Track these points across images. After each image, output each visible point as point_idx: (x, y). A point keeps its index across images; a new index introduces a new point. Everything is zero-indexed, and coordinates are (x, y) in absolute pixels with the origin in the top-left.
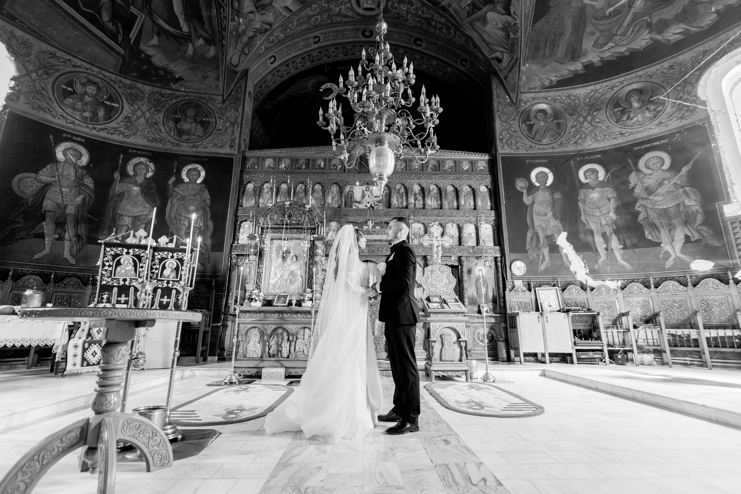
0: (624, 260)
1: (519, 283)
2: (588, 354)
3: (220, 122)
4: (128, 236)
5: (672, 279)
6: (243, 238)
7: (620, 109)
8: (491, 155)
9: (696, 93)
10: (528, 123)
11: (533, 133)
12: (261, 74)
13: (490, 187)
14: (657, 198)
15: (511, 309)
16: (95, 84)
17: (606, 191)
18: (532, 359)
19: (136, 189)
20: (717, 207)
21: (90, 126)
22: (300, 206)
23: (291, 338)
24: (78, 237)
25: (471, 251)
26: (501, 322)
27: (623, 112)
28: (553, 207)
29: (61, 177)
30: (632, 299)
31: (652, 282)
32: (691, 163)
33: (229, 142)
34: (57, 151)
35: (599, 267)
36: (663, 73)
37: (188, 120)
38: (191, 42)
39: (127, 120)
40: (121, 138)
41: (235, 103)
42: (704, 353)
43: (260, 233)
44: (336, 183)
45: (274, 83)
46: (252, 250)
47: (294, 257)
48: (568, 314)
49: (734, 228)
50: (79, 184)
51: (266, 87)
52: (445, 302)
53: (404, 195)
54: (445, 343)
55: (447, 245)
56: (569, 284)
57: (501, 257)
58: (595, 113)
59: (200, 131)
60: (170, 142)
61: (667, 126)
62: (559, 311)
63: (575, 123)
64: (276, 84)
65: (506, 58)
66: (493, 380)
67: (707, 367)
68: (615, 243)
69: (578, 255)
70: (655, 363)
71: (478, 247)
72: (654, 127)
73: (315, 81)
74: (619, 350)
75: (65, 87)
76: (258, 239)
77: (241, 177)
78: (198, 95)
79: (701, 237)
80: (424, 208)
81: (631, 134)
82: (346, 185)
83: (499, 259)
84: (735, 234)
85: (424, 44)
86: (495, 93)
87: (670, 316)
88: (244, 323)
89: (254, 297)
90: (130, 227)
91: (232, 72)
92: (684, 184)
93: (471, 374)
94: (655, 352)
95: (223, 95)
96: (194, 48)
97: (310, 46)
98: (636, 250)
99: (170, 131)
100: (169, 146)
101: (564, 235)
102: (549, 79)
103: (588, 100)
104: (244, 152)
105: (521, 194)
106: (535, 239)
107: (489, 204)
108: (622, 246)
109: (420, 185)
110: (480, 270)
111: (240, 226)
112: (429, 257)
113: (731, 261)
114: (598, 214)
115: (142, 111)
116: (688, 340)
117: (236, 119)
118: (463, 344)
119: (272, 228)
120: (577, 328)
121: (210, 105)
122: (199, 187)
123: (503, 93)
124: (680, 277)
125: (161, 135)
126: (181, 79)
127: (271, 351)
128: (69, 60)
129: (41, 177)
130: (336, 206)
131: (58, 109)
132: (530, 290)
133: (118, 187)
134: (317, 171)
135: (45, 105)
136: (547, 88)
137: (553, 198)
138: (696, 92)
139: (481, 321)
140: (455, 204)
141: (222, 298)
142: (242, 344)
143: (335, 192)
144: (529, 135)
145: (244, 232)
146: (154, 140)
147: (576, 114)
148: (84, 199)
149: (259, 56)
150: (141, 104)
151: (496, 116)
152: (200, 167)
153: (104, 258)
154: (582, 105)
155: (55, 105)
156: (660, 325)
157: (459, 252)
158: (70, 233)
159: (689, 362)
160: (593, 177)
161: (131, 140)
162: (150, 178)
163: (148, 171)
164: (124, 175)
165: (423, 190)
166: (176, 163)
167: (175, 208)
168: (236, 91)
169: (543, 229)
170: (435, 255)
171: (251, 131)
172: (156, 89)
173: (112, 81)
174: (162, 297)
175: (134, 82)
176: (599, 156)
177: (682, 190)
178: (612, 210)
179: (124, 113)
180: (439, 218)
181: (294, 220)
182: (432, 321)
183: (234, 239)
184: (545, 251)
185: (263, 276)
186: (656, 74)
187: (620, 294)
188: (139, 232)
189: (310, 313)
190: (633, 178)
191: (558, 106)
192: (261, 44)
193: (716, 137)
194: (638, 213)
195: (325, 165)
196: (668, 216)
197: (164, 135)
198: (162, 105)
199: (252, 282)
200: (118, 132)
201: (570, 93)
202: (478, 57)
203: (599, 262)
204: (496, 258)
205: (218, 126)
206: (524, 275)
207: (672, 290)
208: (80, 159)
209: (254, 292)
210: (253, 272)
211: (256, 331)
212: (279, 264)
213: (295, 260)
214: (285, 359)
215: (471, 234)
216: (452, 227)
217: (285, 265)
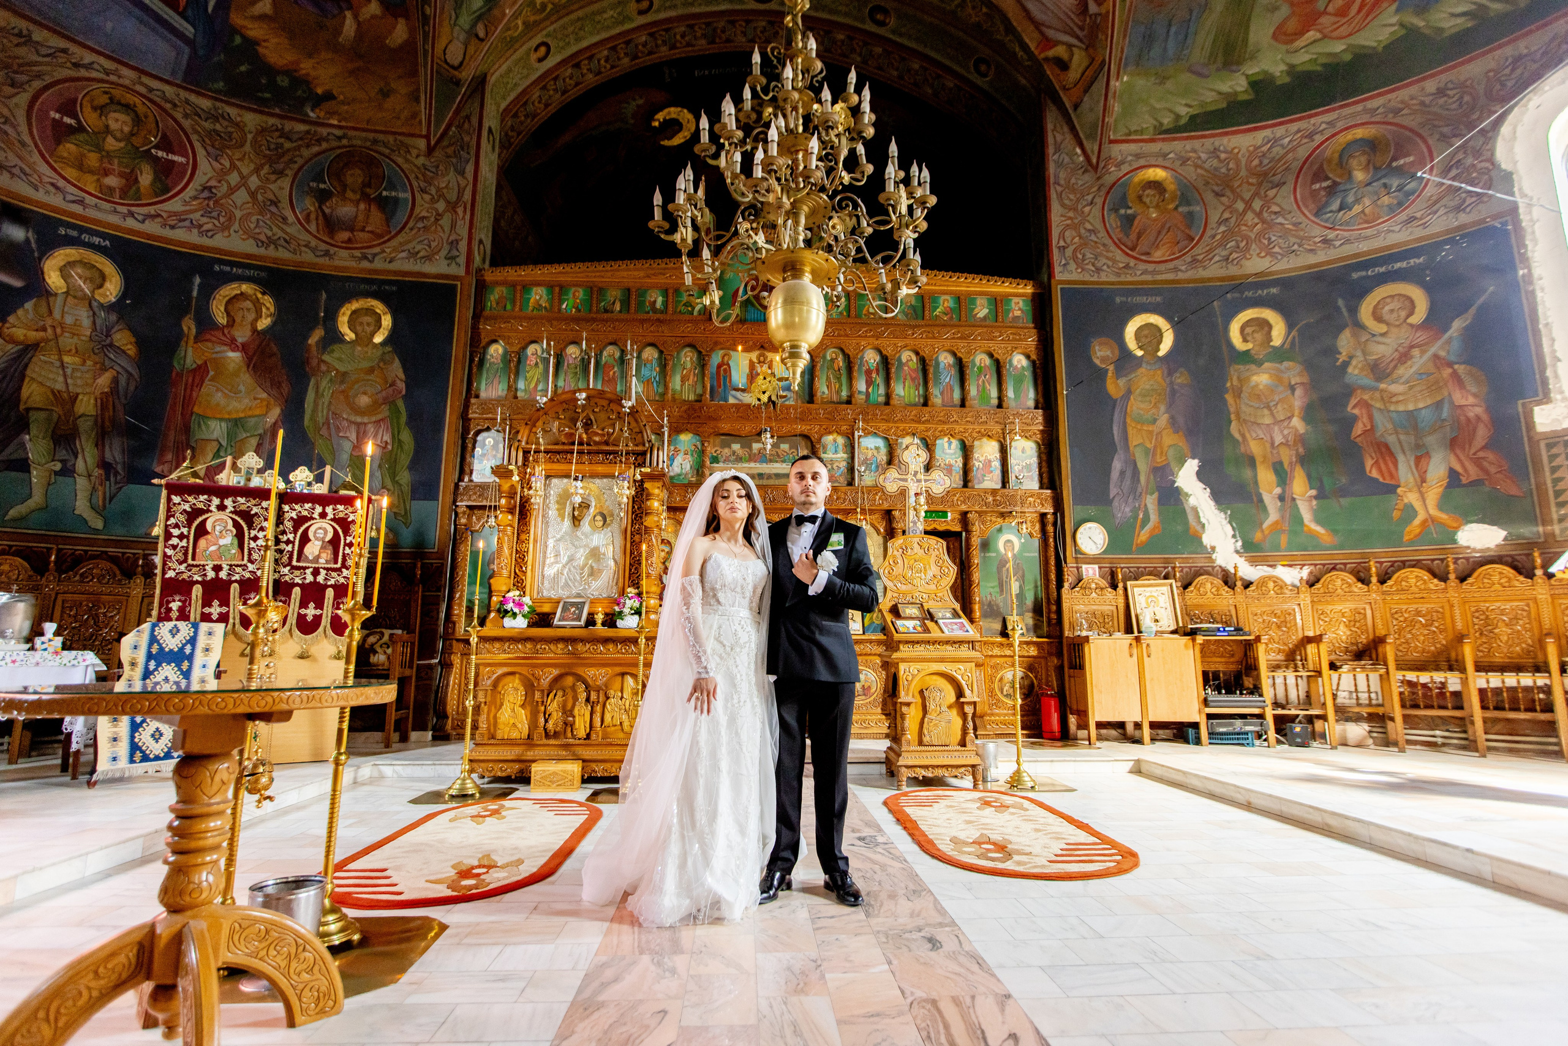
0: (1318, 521)
1: (1091, 572)
2: (1231, 725)
3: (423, 200)
4: (221, 467)
5: (1416, 564)
6: (482, 469)
7: (1325, 184)
8: (1038, 284)
9: (1493, 154)
10: (1122, 211)
11: (1133, 236)
12: (516, 85)
13: (1034, 357)
14: (1395, 388)
15: (1072, 627)
16: (128, 108)
17: (1288, 369)
18: (1113, 733)
19: (234, 356)
20: (1520, 409)
21: (120, 208)
22: (611, 401)
23: (593, 696)
24: (105, 466)
26: (1050, 654)
27: (1332, 191)
28: (1170, 406)
29: (59, 330)
30: (1330, 607)
31: (1374, 570)
32: (1472, 311)
33: (446, 247)
34: (45, 270)
35: (1265, 537)
36: (1422, 103)
37: (349, 194)
38: (350, 8)
39: (206, 194)
40: (193, 237)
41: (456, 154)
42: (1472, 723)
43: (520, 463)
44: (690, 345)
45: (547, 105)
46: (503, 501)
47: (599, 518)
48: (1194, 640)
49: (1552, 458)
50: (102, 343)
51: (527, 116)
52: (932, 617)
53: (844, 372)
54: (931, 706)
55: (938, 490)
56: (1198, 573)
57: (1055, 514)
58: (1271, 193)
59: (376, 217)
60: (306, 246)
61: (1424, 226)
62: (1174, 632)
63: (1226, 215)
64: (552, 109)
65: (1079, 61)
66: (1030, 784)
67: (1477, 750)
68: (1299, 485)
69: (1221, 510)
70: (1371, 741)
72: (1397, 228)
73: (641, 102)
74: (1297, 716)
75: (57, 116)
76: (516, 478)
77: (475, 329)
78: (371, 136)
79: (1482, 476)
80: (887, 403)
81: (1348, 241)
82: (712, 350)
83: (1050, 518)
84: (1554, 470)
85: (892, 22)
86: (1050, 140)
87: (1407, 642)
88: (489, 665)
89: (510, 606)
90: (224, 443)
91: (448, 80)
92: (1453, 358)
93: (985, 770)
94: (1373, 718)
95: (427, 137)
96: (359, 24)
97: (630, 19)
98: (1345, 501)
99: (308, 218)
100: (308, 257)
101: (1192, 466)
102: (1171, 111)
103: (1256, 162)
104: (479, 270)
105: (1101, 374)
106: (1129, 474)
107: (1031, 394)
108: (1313, 492)
109: (880, 352)
110: (1009, 541)
111: (475, 442)
112: (896, 514)
113: (1541, 529)
114: (1268, 420)
115: (240, 173)
116: (1442, 695)
117: (461, 192)
118: (969, 710)
119: (547, 452)
120: (1212, 668)
121: (400, 160)
122: (380, 352)
123: (1068, 140)
124: (1433, 560)
125: (288, 230)
126: (329, 96)
127: (550, 725)
128: (64, 51)
129: (14, 329)
130: (692, 397)
131: (44, 168)
132: (1114, 586)
133: (190, 355)
134: (646, 316)
135: (13, 160)
136: (1167, 131)
137: (1172, 383)
138: (1492, 151)
139: (1008, 652)
140: (957, 395)
141: (438, 605)
142: (485, 709)
143: (689, 365)
144: (1125, 239)
145: (483, 455)
146: (271, 242)
147: (1228, 193)
148: (115, 381)
149: (511, 44)
150: (238, 155)
151: (1053, 196)
152: (379, 307)
153: (168, 519)
154: (1243, 173)
155: (36, 157)
156: (1386, 664)
157: (964, 502)
158: (86, 459)
159: (1440, 741)
160: (1259, 336)
161: (219, 241)
162: (264, 332)
163: (259, 316)
164: (206, 324)
165: (885, 362)
166: (324, 296)
167: (326, 400)
168: (460, 127)
169: (1147, 451)
170: (912, 513)
171: (496, 221)
172: (272, 121)
173: (168, 101)
174: (304, 604)
175: (218, 104)
176: (1274, 290)
177: (1450, 370)
178: (1297, 412)
179: (200, 179)
180: (921, 427)
181: (597, 434)
182: (904, 660)
183: (462, 472)
184: (1151, 501)
185: (529, 558)
186: (1408, 106)
187: (1306, 597)
188: (245, 458)
189: (635, 641)
190: (1345, 342)
191: (1190, 173)
192: (515, 16)
193: (1529, 254)
194: (1354, 419)
195: (666, 303)
196: (1415, 427)
197: (294, 230)
198: (286, 158)
199: (505, 573)
200: (187, 223)
201: (1217, 144)
202: (1015, 54)
203: (1265, 526)
204: (1043, 516)
205: (417, 210)
206: (1103, 553)
207: (1414, 589)
208: (101, 286)
209: (510, 595)
210: (506, 551)
211: (517, 681)
212: (565, 533)
213: (601, 523)
214: (581, 742)
215: (990, 461)
216: (949, 447)
217: (579, 533)
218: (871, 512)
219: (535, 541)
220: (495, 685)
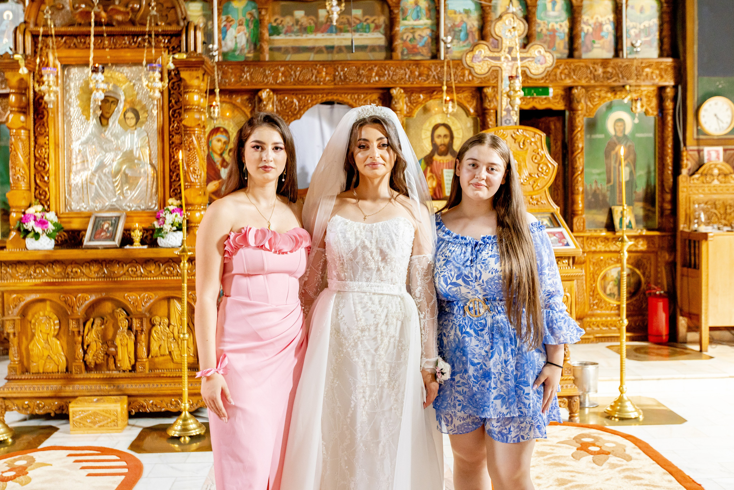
15: (689, 220)
23: (136, 324)
25: (600, 71)
26: (662, 249)
43: (29, 51)
47: (130, 115)
57: (675, 87)
66: (634, 415)
71: (618, 61)
83: (669, 92)
88: (14, 292)
89: (30, 224)
110: (620, 120)
112: (488, 91)
119: (59, 36)
127: (90, 358)
139: (614, 247)
142: (14, 341)
157: (568, 76)
170: (505, 100)
185: (51, 166)
189: (177, 262)
199: (23, 185)
204: (661, 89)
206: (730, 133)
209: (30, 211)
210: (21, 158)
211: (48, 308)
212: (92, 134)
213: (134, 121)
214: (127, 374)
215: (601, 25)
216: (553, 9)
217: (107, 134)
218: (459, 90)
219: (57, 145)
220: (24, 314)
